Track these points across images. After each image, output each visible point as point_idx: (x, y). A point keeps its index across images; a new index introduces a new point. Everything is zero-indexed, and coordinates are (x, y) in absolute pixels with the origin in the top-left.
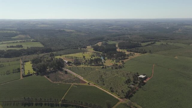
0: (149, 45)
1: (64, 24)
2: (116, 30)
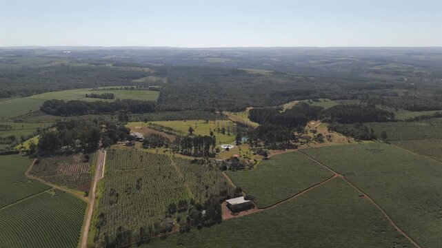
1: (266, 59)
2: (388, 73)
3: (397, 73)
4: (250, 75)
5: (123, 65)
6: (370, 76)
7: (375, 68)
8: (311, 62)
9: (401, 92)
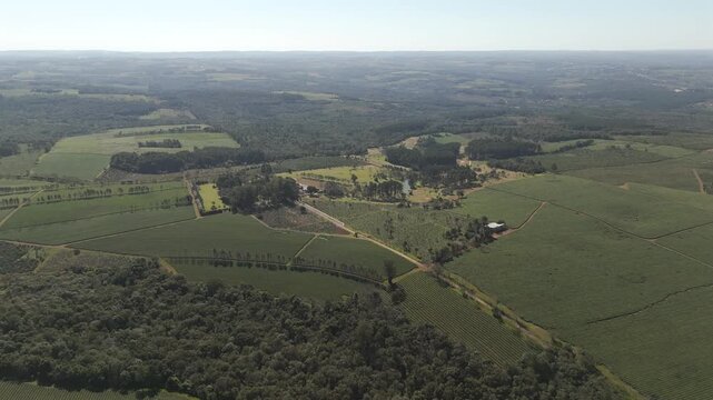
0: (568, 148)
1: (301, 73)
2: (483, 94)
3: (494, 94)
4: (313, 103)
5: (97, 91)
6: (461, 98)
7: (461, 86)
8: (369, 78)
9: (519, 120)
